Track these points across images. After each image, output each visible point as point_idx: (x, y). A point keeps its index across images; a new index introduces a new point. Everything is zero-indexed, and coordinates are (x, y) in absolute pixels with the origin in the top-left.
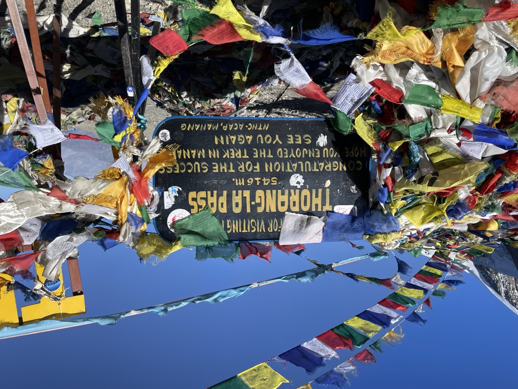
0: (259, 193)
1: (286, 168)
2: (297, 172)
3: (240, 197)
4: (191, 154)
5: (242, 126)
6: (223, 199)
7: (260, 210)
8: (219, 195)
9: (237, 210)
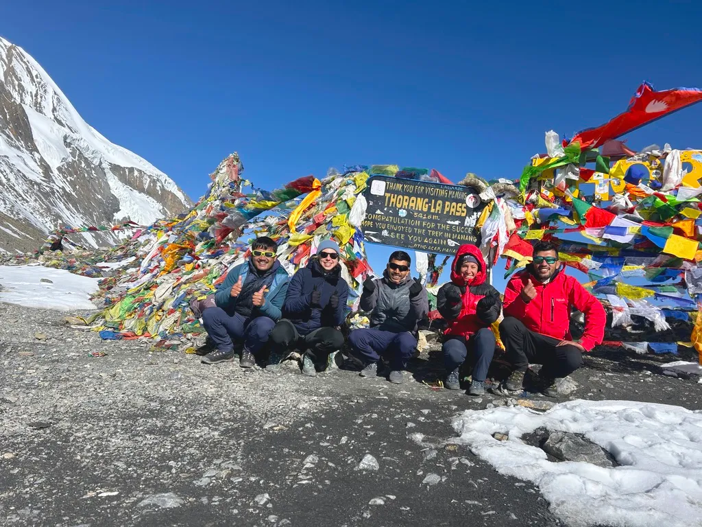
0: (425, 210)
1: (408, 221)
2: (402, 218)
3: (437, 209)
4: (460, 237)
5: (429, 248)
6: (447, 209)
7: (426, 200)
8: (448, 212)
9: (440, 202)
